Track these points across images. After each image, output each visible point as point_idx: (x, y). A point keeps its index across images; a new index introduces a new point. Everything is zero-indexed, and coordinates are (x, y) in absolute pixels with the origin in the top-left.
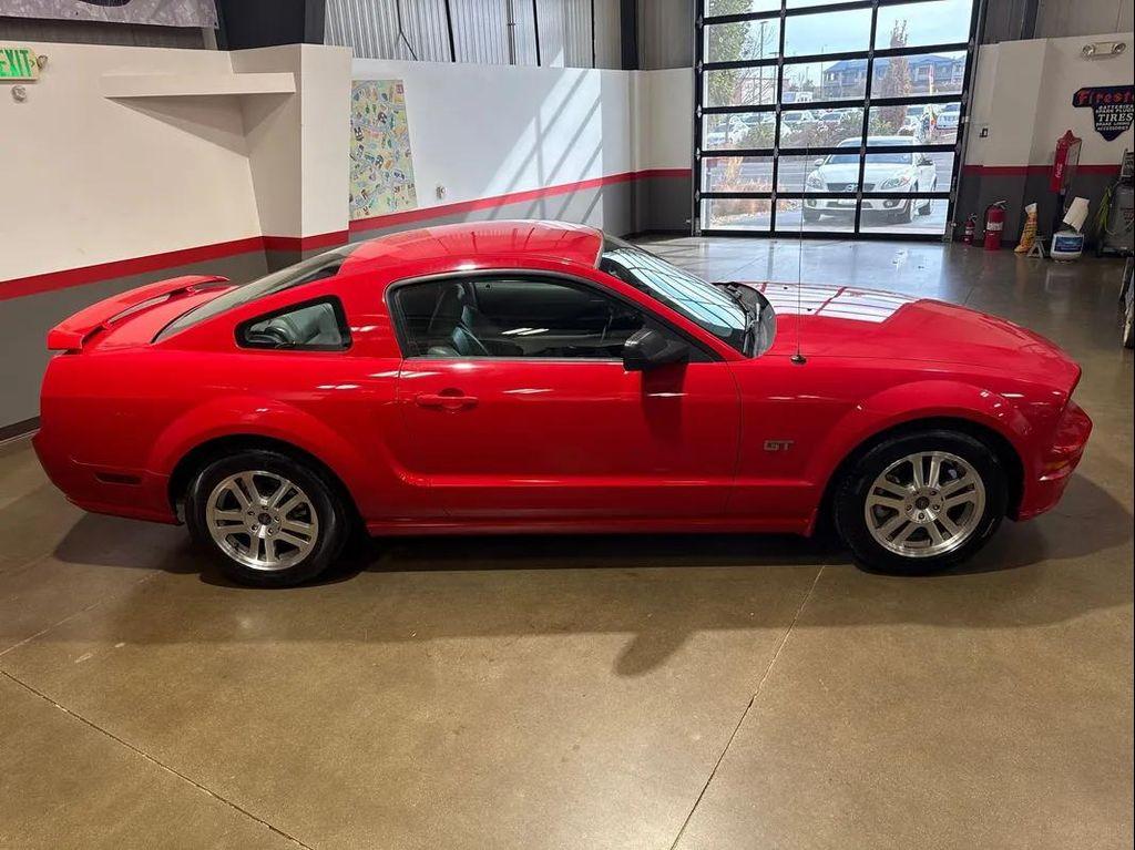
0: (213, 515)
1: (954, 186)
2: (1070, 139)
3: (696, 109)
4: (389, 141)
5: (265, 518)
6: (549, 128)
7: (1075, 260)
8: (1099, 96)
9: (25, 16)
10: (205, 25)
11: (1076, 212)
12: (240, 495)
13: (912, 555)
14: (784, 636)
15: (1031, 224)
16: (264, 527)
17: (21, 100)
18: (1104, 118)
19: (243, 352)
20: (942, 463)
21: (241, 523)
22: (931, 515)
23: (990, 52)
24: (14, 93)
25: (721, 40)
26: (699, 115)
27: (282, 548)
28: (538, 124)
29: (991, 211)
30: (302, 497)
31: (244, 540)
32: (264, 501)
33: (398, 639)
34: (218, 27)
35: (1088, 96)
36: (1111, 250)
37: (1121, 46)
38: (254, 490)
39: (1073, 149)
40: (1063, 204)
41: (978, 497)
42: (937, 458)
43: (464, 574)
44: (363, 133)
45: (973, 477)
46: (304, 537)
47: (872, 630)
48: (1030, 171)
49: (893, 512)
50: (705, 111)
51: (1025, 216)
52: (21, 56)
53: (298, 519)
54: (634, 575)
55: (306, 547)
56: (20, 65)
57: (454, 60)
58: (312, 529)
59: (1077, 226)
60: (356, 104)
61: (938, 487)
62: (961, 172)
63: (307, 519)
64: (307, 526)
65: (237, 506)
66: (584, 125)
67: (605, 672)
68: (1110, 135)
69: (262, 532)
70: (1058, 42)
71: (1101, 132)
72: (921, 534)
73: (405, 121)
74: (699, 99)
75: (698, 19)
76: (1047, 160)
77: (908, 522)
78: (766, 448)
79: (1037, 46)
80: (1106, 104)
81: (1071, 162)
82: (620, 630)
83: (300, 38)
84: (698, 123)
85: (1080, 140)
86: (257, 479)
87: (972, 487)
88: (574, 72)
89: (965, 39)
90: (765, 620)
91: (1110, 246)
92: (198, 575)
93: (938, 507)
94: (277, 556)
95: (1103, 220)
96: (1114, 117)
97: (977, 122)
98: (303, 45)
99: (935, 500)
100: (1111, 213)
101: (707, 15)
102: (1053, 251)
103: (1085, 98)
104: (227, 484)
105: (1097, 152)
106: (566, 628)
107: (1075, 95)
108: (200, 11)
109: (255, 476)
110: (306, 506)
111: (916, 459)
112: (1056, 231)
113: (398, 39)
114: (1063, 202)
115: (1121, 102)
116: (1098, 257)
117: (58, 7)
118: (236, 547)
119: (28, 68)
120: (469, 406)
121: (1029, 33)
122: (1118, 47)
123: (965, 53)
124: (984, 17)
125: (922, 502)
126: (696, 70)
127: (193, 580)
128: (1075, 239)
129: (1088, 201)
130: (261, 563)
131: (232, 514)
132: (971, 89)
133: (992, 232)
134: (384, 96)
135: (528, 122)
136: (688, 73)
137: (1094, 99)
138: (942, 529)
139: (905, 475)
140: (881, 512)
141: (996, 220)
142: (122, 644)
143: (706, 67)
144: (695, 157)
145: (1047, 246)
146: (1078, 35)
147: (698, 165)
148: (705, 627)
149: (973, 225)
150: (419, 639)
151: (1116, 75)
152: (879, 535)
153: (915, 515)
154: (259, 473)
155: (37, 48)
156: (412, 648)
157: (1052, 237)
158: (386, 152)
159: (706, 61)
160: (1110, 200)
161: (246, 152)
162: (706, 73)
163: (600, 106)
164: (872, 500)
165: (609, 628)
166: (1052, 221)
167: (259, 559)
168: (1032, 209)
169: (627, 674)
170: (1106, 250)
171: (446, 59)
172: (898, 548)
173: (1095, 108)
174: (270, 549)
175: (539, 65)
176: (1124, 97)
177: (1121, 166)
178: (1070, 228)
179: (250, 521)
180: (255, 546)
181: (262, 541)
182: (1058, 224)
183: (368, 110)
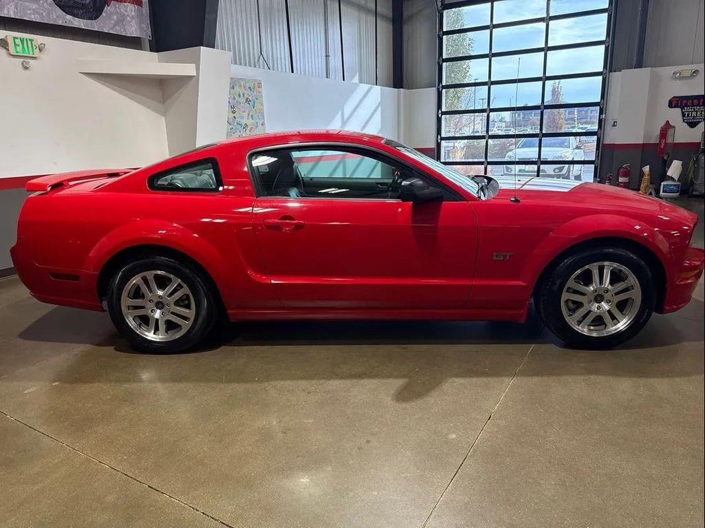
0: (126, 302)
1: (597, 156)
2: (667, 127)
3: (438, 112)
4: (252, 116)
5: (160, 305)
6: (349, 118)
7: (675, 199)
8: (684, 102)
9: (34, 20)
10: (143, 36)
11: (675, 169)
12: (144, 289)
13: (595, 335)
14: (510, 382)
15: (646, 177)
16: (159, 311)
17: (26, 68)
18: (688, 115)
19: (153, 193)
20: (611, 271)
21: (144, 307)
22: (605, 306)
23: (616, 76)
24: (23, 64)
25: (453, 75)
26: (440, 115)
27: (171, 326)
28: (343, 115)
29: (621, 170)
30: (186, 290)
31: (145, 320)
32: (160, 293)
33: (245, 381)
34: (151, 39)
35: (678, 101)
36: (697, 193)
37: (696, 72)
38: (154, 286)
39: (670, 132)
40: (666, 165)
41: (636, 295)
42: (609, 266)
43: (290, 348)
44: (236, 109)
45: (633, 280)
46: (185, 318)
47: (570, 379)
48: (644, 146)
49: (579, 305)
50: (443, 113)
51: (642, 174)
52: (29, 42)
53: (182, 306)
54: (405, 348)
55: (186, 326)
56: (28, 47)
57: (293, 72)
58: (190, 313)
59: (676, 177)
60: (232, 91)
61: (610, 287)
62: (602, 148)
63: (188, 307)
64: (188, 311)
65: (143, 297)
66: (370, 118)
67: (388, 400)
68: (692, 125)
69: (157, 314)
70: (659, 69)
71: (687, 123)
72: (599, 321)
73: (262, 104)
74: (439, 106)
75: (439, 59)
76: (654, 139)
77: (590, 311)
78: (495, 258)
79: (645, 72)
80: (689, 106)
81: (669, 140)
82: (397, 377)
83: (200, 43)
84: (439, 120)
85: (674, 127)
86: (157, 277)
87: (632, 287)
88: (365, 87)
89: (601, 69)
90: (496, 371)
91: (696, 191)
92: (114, 347)
93: (610, 301)
94: (166, 332)
95: (691, 175)
96: (694, 114)
97: (610, 118)
98: (202, 47)
99: (607, 296)
100: (696, 170)
101: (444, 57)
102: (661, 193)
103: (675, 103)
104: (136, 280)
105: (684, 134)
106: (360, 376)
107: (669, 101)
108: (141, 28)
109: (155, 274)
110: (187, 296)
111: (594, 268)
112: (663, 181)
113: (259, 58)
114: (665, 163)
115: (698, 105)
116: (689, 197)
117: (55, 17)
118: (140, 325)
119: (32, 49)
120: (298, 227)
121: (639, 65)
122: (694, 72)
123: (601, 78)
124: (612, 56)
125: (599, 298)
126: (438, 89)
127: (110, 350)
128: (674, 185)
129: (681, 162)
130: (155, 336)
131: (138, 302)
132: (605, 99)
133: (622, 183)
134: (250, 88)
135: (337, 113)
136: (433, 91)
137: (681, 103)
138: (613, 317)
139: (587, 279)
140: (571, 305)
141: (625, 175)
142: (57, 383)
143: (444, 87)
144: (437, 141)
145: (657, 191)
146: (669, 65)
147: (439, 145)
148: (456, 376)
149: (610, 179)
150: (260, 381)
151: (694, 89)
152: (572, 321)
153: (595, 306)
154: (159, 272)
155: (39, 39)
156: (256, 386)
157: (660, 185)
158: (250, 122)
159: (444, 84)
160: (695, 162)
161: (164, 113)
162: (444, 91)
163: (380, 109)
164: (565, 296)
165: (390, 376)
166: (660, 175)
167: (154, 334)
168: (647, 169)
169: (403, 401)
170: (694, 193)
171: (287, 70)
172: (584, 330)
173: (682, 108)
174: (162, 326)
175: (344, 80)
176: (699, 102)
177: (700, 143)
178: (672, 179)
179: (150, 306)
180: (152, 324)
181: (157, 320)
182: (664, 177)
183: (239, 96)
